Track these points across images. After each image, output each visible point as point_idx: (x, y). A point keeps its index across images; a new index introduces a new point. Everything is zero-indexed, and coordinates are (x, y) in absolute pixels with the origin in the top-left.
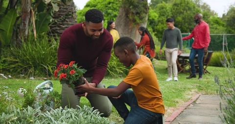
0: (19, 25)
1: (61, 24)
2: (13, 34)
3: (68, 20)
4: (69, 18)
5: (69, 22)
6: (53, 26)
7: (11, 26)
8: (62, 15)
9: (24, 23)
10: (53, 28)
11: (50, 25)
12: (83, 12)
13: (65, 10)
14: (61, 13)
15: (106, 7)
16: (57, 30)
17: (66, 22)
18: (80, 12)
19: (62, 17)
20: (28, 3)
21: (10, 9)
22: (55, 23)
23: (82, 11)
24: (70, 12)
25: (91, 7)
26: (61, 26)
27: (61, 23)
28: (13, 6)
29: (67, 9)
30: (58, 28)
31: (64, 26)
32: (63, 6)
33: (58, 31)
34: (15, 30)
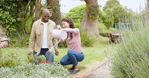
4: (58, 19)
12: (68, 14)
13: (56, 15)
24: (58, 16)
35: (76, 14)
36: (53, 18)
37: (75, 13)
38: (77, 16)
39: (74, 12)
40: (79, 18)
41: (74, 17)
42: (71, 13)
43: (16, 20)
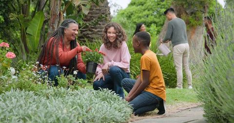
0: (47, 29)
1: (93, 28)
2: (41, 39)
3: (101, 23)
4: (102, 21)
5: (102, 25)
6: (84, 30)
7: (39, 30)
8: (94, 17)
9: (53, 26)
10: (84, 33)
11: (81, 29)
12: (126, 13)
13: (98, 12)
14: (93, 15)
15: (158, 4)
16: (88, 34)
17: (99, 25)
18: (122, 12)
19: (94, 19)
20: (57, 5)
21: (38, 11)
22: (87, 27)
23: (125, 10)
24: (103, 13)
25: (137, 6)
26: (93, 29)
27: (93, 26)
28: (41, 8)
29: (100, 10)
30: (90, 33)
31: (96, 30)
32: (96, 7)
33: (90, 36)
34: (43, 34)
35: (146, 12)
36: (91, 17)
37: (144, 10)
38: (150, 16)
39: (143, 8)
40: (155, 23)
41: (143, 19)
42: (134, 8)
43: (4, 19)
